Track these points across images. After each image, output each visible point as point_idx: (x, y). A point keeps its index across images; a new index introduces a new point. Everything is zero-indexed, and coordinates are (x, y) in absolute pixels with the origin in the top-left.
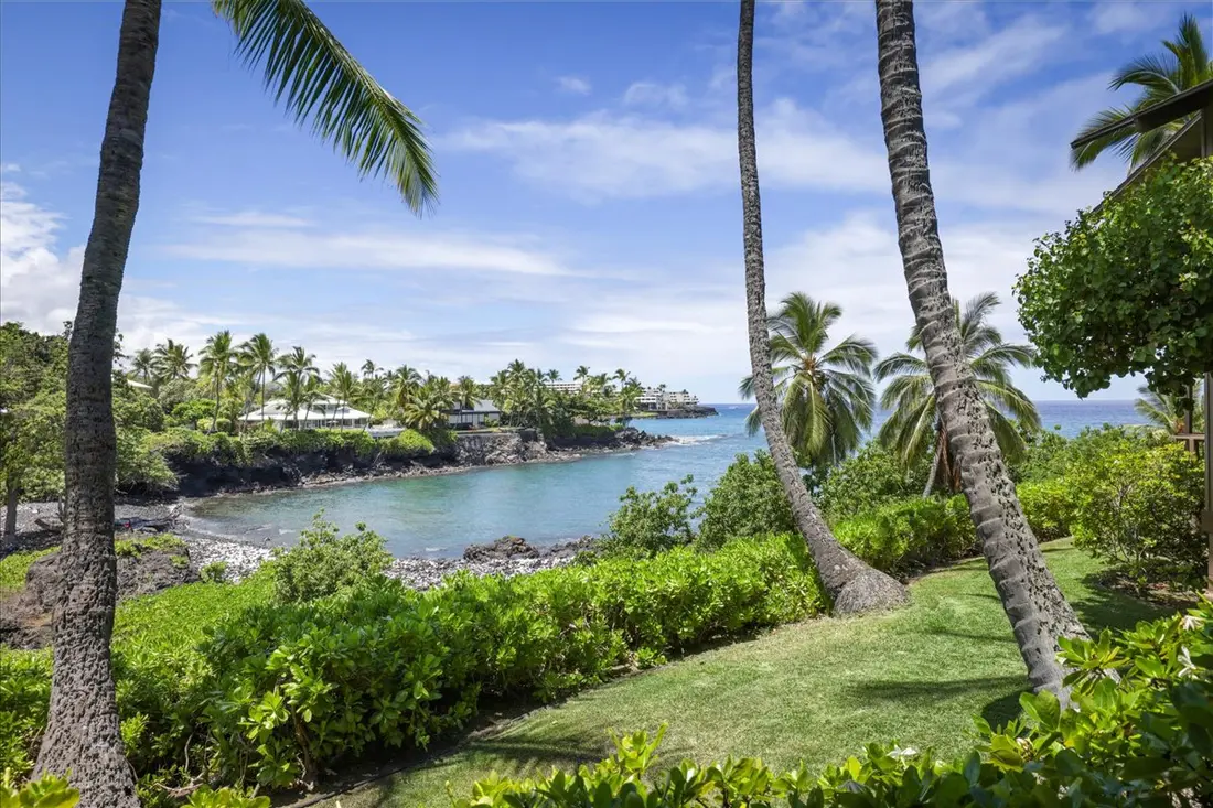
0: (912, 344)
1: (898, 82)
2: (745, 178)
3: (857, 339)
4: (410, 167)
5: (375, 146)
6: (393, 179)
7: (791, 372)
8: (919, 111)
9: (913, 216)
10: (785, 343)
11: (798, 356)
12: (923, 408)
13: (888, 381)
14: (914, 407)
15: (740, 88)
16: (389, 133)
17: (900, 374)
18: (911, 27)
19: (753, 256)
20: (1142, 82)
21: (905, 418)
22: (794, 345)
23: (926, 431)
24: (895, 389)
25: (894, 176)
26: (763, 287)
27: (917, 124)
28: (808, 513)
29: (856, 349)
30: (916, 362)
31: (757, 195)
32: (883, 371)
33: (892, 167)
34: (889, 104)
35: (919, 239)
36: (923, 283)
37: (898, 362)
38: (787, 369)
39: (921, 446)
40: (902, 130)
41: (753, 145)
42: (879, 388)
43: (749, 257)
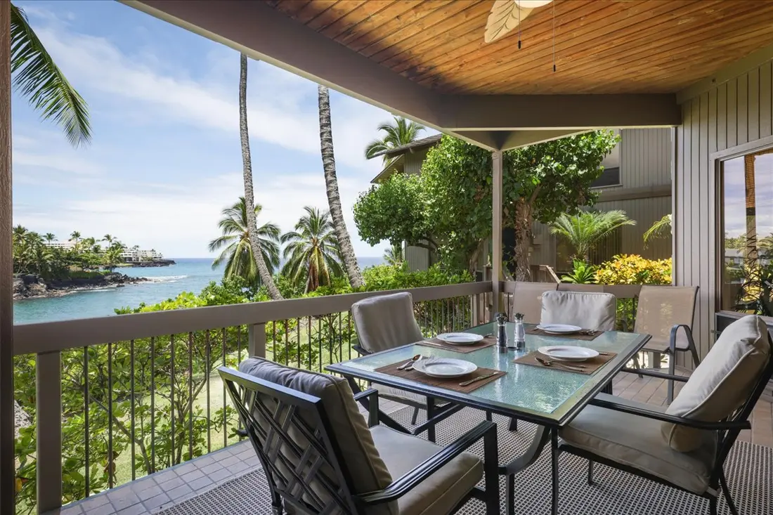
0: (297, 227)
1: (327, 141)
2: (244, 148)
3: (272, 223)
4: (75, 121)
5: (56, 106)
6: (62, 125)
7: (239, 239)
8: (332, 151)
9: (331, 185)
10: (236, 224)
11: (242, 230)
12: (302, 257)
13: (286, 244)
14: (298, 258)
15: (241, 108)
16: (66, 103)
17: (292, 241)
18: (330, 124)
19: (248, 184)
20: (387, 130)
21: (294, 262)
22: (240, 225)
23: (303, 269)
24: (289, 248)
25: (325, 171)
26: (253, 198)
27: (332, 156)
28: (276, 294)
29: (271, 228)
30: (299, 235)
31: (250, 157)
32: (284, 239)
33: (325, 168)
34: (324, 147)
35: (333, 192)
36: (334, 206)
37: (291, 235)
38: (236, 237)
39: (301, 275)
40: (328, 157)
41: (247, 134)
42: (282, 247)
43: (247, 184)
